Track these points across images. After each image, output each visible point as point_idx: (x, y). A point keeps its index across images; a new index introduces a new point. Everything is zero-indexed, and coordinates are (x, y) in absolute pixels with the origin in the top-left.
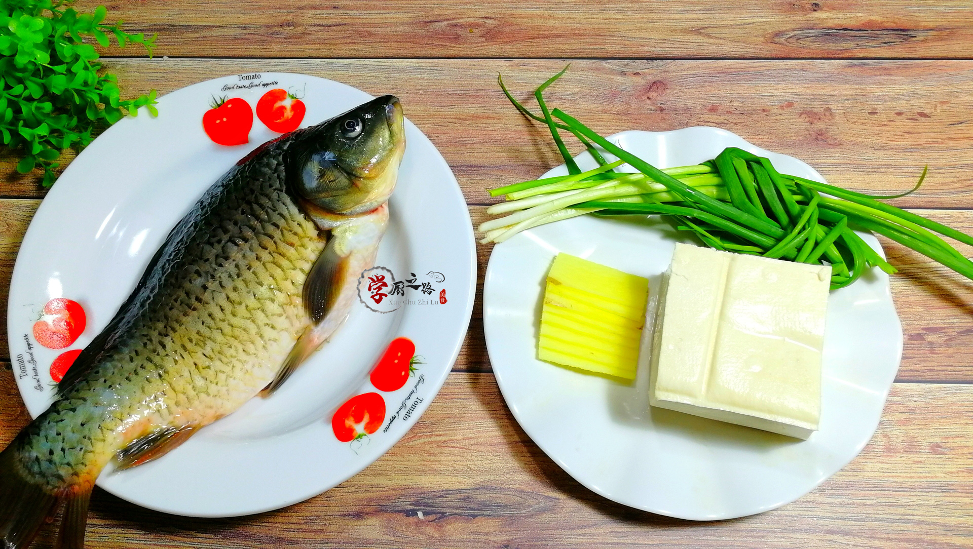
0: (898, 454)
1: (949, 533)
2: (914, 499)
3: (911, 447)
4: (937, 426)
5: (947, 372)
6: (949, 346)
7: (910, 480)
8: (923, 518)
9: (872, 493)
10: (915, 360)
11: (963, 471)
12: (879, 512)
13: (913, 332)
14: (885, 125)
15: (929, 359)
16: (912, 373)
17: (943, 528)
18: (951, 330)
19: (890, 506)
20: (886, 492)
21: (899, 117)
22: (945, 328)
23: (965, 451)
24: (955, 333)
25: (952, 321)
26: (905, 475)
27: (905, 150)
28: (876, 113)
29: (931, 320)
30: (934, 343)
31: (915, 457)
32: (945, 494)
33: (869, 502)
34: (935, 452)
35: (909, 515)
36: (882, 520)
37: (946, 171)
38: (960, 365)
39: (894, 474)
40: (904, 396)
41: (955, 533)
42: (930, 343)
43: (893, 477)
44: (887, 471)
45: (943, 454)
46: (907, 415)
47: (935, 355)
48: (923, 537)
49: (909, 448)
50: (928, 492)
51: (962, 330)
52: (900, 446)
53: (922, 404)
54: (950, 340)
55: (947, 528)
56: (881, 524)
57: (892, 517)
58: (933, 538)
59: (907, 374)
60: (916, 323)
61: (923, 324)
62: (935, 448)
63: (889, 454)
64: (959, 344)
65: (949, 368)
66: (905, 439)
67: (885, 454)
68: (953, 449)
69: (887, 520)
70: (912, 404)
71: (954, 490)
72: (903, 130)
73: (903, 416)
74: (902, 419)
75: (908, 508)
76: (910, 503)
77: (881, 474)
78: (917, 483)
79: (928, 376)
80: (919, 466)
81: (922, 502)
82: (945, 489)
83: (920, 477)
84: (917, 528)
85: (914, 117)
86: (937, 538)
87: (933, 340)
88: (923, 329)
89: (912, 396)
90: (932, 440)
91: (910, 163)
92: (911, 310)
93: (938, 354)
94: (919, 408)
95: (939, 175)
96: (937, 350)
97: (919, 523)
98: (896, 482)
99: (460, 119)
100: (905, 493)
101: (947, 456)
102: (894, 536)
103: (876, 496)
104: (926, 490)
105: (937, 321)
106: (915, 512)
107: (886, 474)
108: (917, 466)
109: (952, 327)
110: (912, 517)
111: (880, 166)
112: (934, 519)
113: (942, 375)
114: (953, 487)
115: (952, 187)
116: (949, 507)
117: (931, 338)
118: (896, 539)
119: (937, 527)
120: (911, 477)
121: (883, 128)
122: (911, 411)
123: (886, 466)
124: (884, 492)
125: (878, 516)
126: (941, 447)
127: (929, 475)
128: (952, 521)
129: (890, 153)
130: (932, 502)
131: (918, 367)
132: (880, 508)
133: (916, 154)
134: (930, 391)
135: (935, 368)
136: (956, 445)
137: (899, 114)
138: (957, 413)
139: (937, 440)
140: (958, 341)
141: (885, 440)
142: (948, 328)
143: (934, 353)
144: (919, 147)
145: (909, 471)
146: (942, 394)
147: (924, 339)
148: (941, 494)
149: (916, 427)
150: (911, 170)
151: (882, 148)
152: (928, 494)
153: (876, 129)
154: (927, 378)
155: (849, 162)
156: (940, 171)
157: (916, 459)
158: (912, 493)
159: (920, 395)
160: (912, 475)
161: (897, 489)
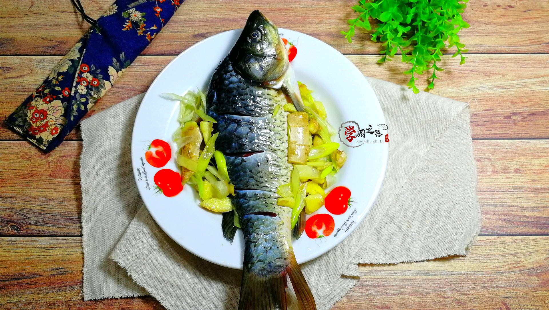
0: (498, 174)
1: (524, 211)
2: (507, 195)
3: (505, 170)
4: (517, 160)
5: (522, 134)
6: (523, 121)
7: (504, 186)
8: (510, 204)
9: (486, 193)
10: (507, 129)
11: (530, 181)
12: (490, 202)
13: (506, 115)
14: (491, 12)
15: (513, 128)
16: (505, 135)
17: (521, 208)
18: (524, 114)
19: (495, 199)
20: (493, 192)
21: (498, 8)
22: (521, 113)
23: (531, 171)
24: (527, 115)
25: (525, 109)
26: (502, 184)
27: (502, 24)
28: (487, 6)
29: (514, 109)
30: (516, 120)
31: (507, 175)
32: (521, 192)
33: (484, 197)
34: (517, 173)
35: (504, 203)
36: (491, 205)
37: (522, 35)
38: (529, 130)
39: (497, 184)
40: (501, 146)
41: (526, 210)
42: (514, 120)
43: (496, 185)
44: (493, 182)
45: (521, 173)
46: (503, 155)
47: (517, 126)
48: (511, 213)
49: (504, 171)
50: (513, 191)
51: (529, 113)
52: (500, 170)
53: (510, 150)
54: (524, 118)
55: (522, 208)
56: (491, 207)
57: (496, 204)
58: (516, 213)
59: (503, 135)
60: (507, 110)
61: (511, 111)
62: (517, 171)
63: (495, 174)
64: (528, 120)
65: (523, 132)
66: (502, 167)
67: (492, 174)
68: (526, 171)
69: (494, 205)
70: (505, 150)
71: (526, 190)
72: (500, 14)
73: (501, 156)
74: (501, 157)
75: (504, 199)
76: (505, 197)
77: (491, 184)
78: (508, 188)
79: (513, 136)
80: (509, 179)
81: (510, 196)
82: (521, 190)
83: (509, 185)
84: (508, 209)
85: (506, 8)
86: (518, 213)
87: (516, 119)
88: (511, 113)
89: (506, 146)
90: (515, 167)
91: (504, 31)
92: (505, 104)
93: (518, 125)
94: (509, 152)
95: (518, 37)
96: (517, 123)
97: (509, 206)
98: (498, 187)
99: (272, 10)
100: (502, 192)
101: (522, 174)
102: (497, 213)
103: (488, 194)
104: (512, 191)
105: (518, 110)
106: (507, 201)
107: (493, 184)
108: (508, 179)
109: (525, 112)
110: (505, 204)
111: (489, 33)
112: (516, 204)
113: (520, 136)
114: (525, 189)
115: (525, 43)
116: (524, 198)
117: (515, 117)
118: (498, 214)
119: (518, 208)
120: (505, 185)
121: (491, 13)
122: (505, 153)
123: (493, 180)
124: (492, 192)
125: (489, 204)
126: (519, 170)
127: (514, 183)
128: (525, 205)
129: (494, 26)
130: (515, 196)
131: (508, 132)
132: (490, 200)
133: (507, 26)
134: (514, 144)
135: (517, 132)
136: (526, 169)
137: (499, 6)
138: (527, 153)
139: (518, 167)
140: (528, 119)
141: (492, 167)
142: (523, 112)
143: (516, 125)
144: (509, 23)
145: (504, 182)
146: (520, 145)
147: (511, 118)
148: (520, 192)
149: (507, 161)
150: (504, 35)
151: (490, 23)
152: (513, 192)
153: (487, 14)
154: (513, 137)
155: (474, 31)
156: (519, 35)
157: (507, 176)
158: (505, 192)
159: (509, 145)
160: (506, 184)
161: (498, 191)
